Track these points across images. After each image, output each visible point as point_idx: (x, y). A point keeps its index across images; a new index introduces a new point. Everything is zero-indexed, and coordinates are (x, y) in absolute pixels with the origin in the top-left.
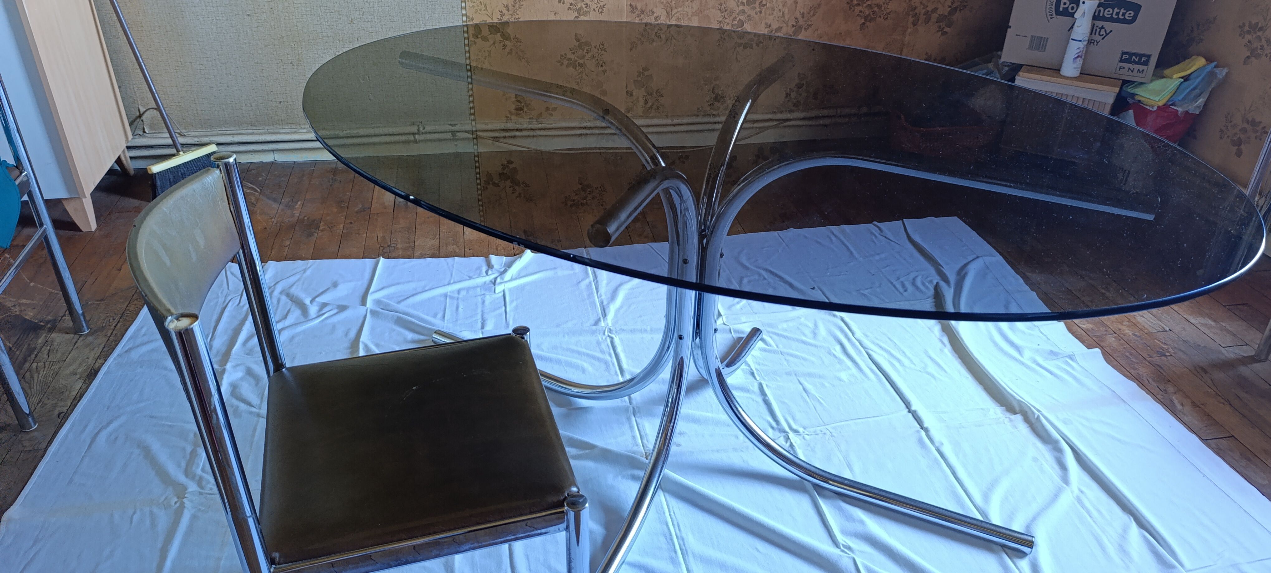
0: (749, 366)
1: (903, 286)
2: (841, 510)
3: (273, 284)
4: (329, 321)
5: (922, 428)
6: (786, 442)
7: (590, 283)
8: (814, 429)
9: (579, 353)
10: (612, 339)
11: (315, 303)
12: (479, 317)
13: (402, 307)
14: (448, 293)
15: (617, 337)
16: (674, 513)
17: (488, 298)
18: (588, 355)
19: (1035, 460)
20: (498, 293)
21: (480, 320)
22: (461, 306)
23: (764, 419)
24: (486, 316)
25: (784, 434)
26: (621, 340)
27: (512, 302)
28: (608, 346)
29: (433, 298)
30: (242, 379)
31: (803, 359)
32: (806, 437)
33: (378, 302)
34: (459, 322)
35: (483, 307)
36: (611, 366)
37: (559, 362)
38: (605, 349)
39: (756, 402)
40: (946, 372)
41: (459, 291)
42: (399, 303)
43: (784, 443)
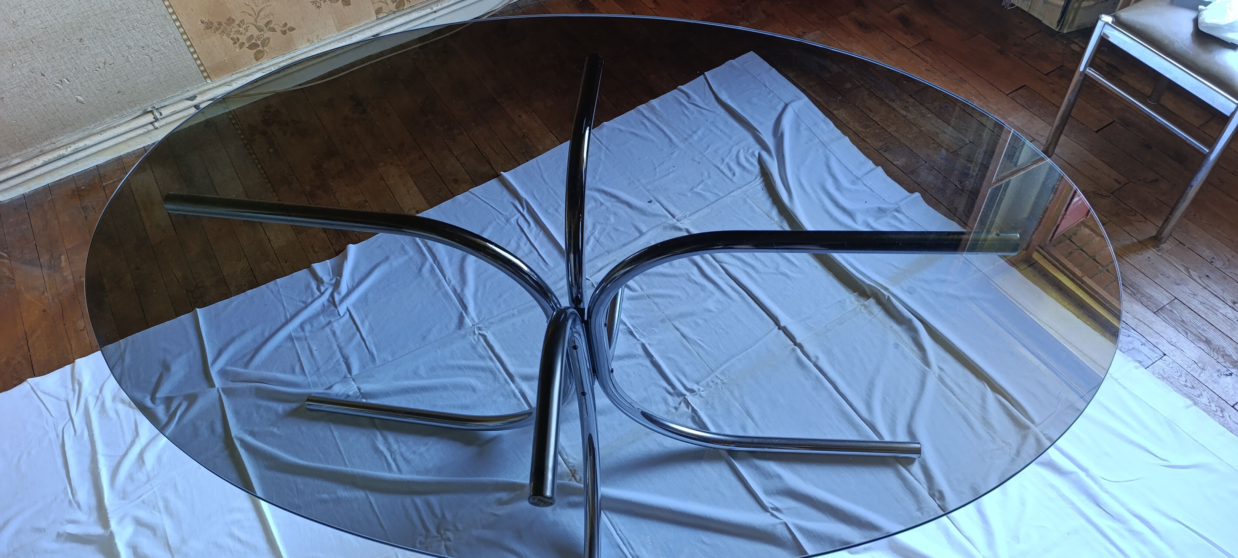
0: (625, 324)
1: (730, 169)
2: (757, 468)
4: (186, 420)
5: (796, 344)
6: (688, 408)
7: (432, 266)
8: (706, 380)
9: (460, 368)
10: (484, 337)
11: (158, 402)
12: (339, 355)
13: (252, 373)
14: (293, 334)
15: (488, 331)
16: (620, 530)
17: (336, 326)
18: (469, 367)
19: (897, 346)
20: (344, 316)
21: (342, 359)
22: (314, 348)
23: (660, 386)
24: (346, 351)
25: (682, 398)
26: (494, 334)
27: (363, 322)
28: (484, 347)
29: (279, 346)
30: (135, 533)
31: (670, 296)
32: (703, 394)
33: (223, 373)
34: (322, 370)
35: (336, 341)
36: (498, 373)
38: (483, 353)
39: (646, 366)
40: (797, 266)
41: (302, 326)
42: (247, 365)
43: (686, 409)
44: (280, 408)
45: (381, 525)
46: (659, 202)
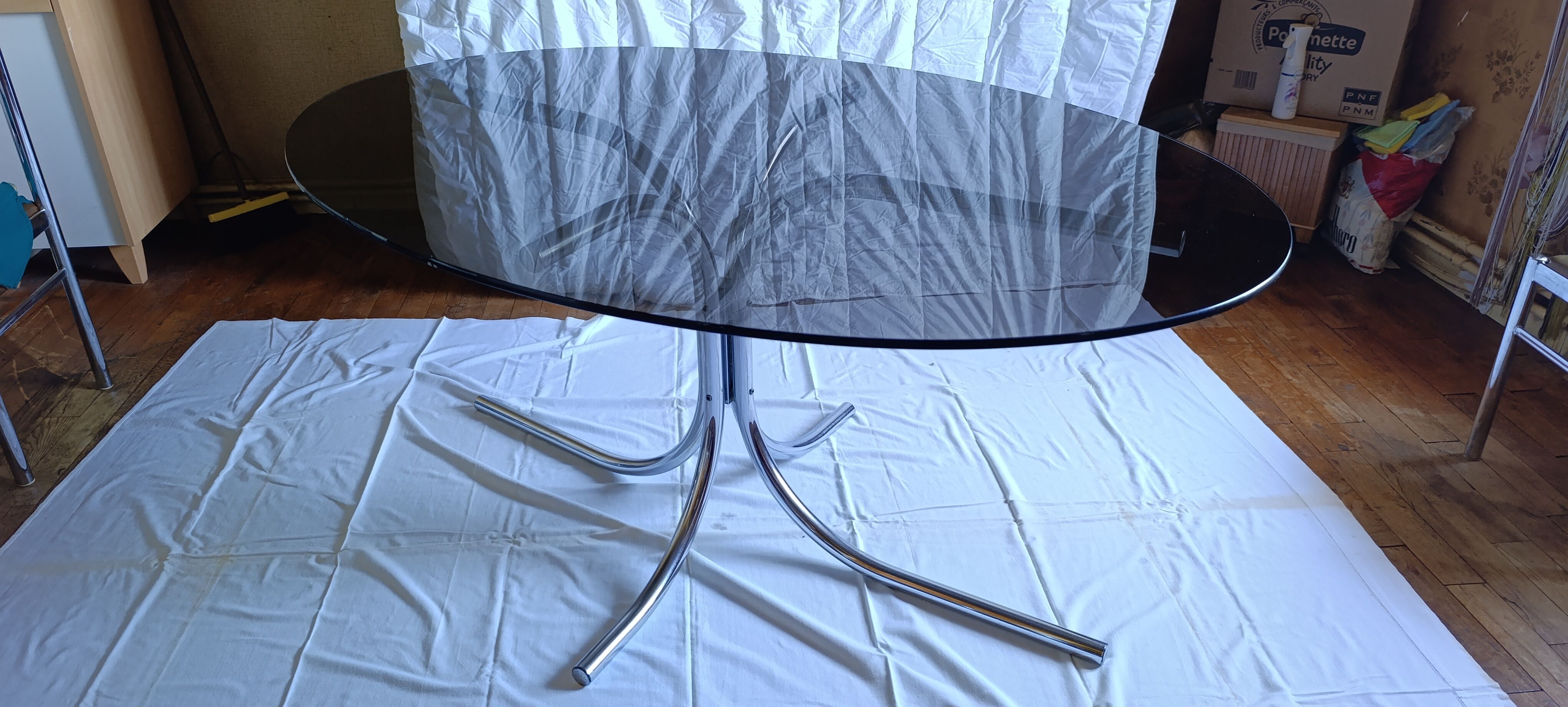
0: (831, 445)
2: (890, 605)
3: (319, 343)
4: (369, 383)
5: (1016, 521)
6: (848, 529)
7: (673, 350)
8: (888, 516)
9: (639, 426)
10: (680, 410)
11: (358, 364)
12: (536, 383)
13: (453, 371)
14: (509, 357)
16: (696, 600)
17: (551, 364)
18: (648, 429)
19: (1144, 561)
20: (565, 359)
21: (536, 387)
22: (519, 372)
23: (831, 504)
24: (546, 382)
25: (848, 520)
27: (577, 368)
29: (490, 362)
30: (259, 441)
31: (897, 439)
32: (874, 524)
33: (428, 365)
34: (511, 389)
35: (543, 373)
36: (671, 440)
37: (612, 434)
38: (669, 423)
39: (828, 485)
40: (1065, 459)
41: (521, 355)
42: (451, 366)
43: (845, 530)
44: (454, 401)
45: (467, 511)
46: (940, 367)
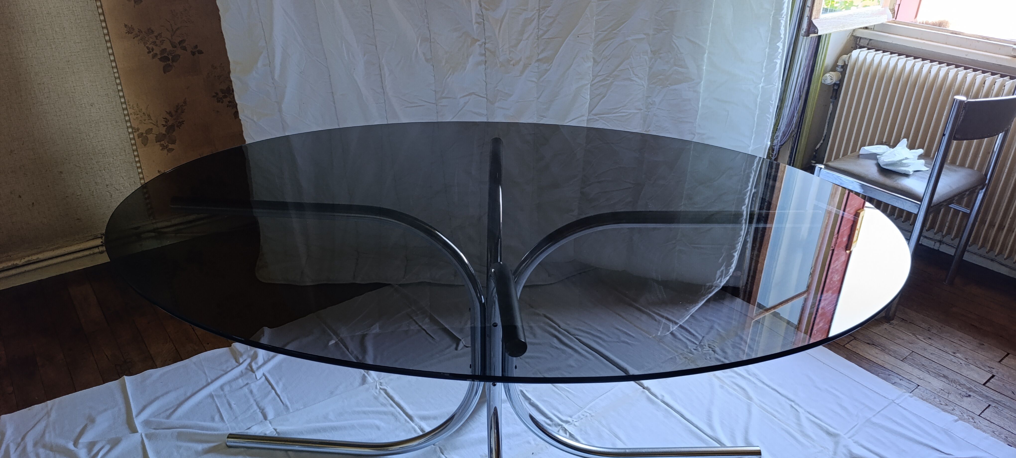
3: (20, 439)
5: (644, 387)
6: (566, 434)
8: (577, 415)
9: (365, 413)
10: (385, 390)
11: (80, 446)
12: (255, 407)
13: (175, 421)
14: (213, 393)
15: (388, 387)
17: (254, 386)
18: (373, 412)
20: (260, 379)
21: (258, 410)
22: (232, 403)
24: (261, 404)
25: (560, 427)
26: (393, 389)
27: (277, 383)
28: (385, 398)
29: (200, 402)
32: (576, 423)
33: (147, 423)
34: (239, 419)
35: (253, 397)
36: (399, 415)
37: (353, 427)
38: (385, 402)
41: (222, 388)
42: (168, 417)
43: (564, 435)
44: (200, 447)
